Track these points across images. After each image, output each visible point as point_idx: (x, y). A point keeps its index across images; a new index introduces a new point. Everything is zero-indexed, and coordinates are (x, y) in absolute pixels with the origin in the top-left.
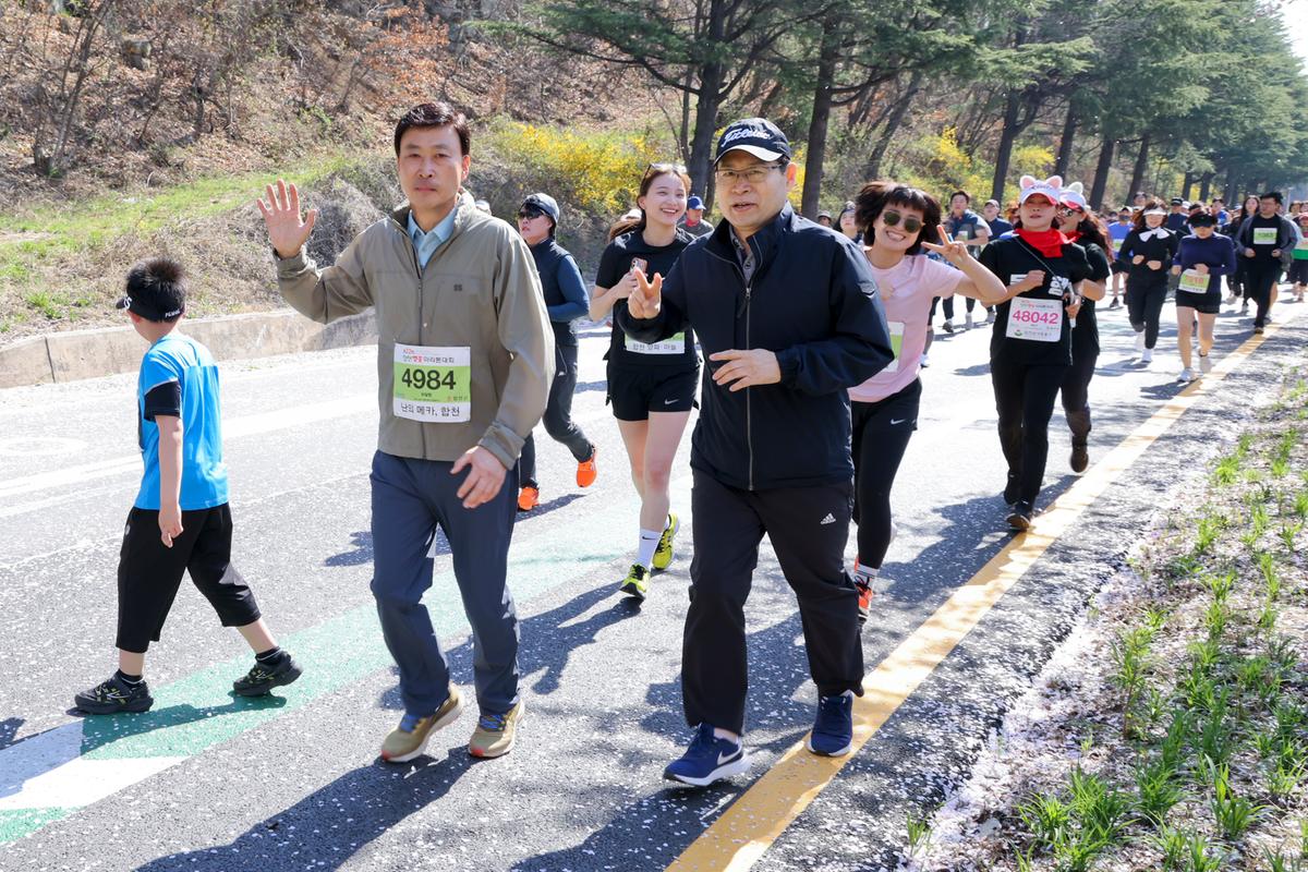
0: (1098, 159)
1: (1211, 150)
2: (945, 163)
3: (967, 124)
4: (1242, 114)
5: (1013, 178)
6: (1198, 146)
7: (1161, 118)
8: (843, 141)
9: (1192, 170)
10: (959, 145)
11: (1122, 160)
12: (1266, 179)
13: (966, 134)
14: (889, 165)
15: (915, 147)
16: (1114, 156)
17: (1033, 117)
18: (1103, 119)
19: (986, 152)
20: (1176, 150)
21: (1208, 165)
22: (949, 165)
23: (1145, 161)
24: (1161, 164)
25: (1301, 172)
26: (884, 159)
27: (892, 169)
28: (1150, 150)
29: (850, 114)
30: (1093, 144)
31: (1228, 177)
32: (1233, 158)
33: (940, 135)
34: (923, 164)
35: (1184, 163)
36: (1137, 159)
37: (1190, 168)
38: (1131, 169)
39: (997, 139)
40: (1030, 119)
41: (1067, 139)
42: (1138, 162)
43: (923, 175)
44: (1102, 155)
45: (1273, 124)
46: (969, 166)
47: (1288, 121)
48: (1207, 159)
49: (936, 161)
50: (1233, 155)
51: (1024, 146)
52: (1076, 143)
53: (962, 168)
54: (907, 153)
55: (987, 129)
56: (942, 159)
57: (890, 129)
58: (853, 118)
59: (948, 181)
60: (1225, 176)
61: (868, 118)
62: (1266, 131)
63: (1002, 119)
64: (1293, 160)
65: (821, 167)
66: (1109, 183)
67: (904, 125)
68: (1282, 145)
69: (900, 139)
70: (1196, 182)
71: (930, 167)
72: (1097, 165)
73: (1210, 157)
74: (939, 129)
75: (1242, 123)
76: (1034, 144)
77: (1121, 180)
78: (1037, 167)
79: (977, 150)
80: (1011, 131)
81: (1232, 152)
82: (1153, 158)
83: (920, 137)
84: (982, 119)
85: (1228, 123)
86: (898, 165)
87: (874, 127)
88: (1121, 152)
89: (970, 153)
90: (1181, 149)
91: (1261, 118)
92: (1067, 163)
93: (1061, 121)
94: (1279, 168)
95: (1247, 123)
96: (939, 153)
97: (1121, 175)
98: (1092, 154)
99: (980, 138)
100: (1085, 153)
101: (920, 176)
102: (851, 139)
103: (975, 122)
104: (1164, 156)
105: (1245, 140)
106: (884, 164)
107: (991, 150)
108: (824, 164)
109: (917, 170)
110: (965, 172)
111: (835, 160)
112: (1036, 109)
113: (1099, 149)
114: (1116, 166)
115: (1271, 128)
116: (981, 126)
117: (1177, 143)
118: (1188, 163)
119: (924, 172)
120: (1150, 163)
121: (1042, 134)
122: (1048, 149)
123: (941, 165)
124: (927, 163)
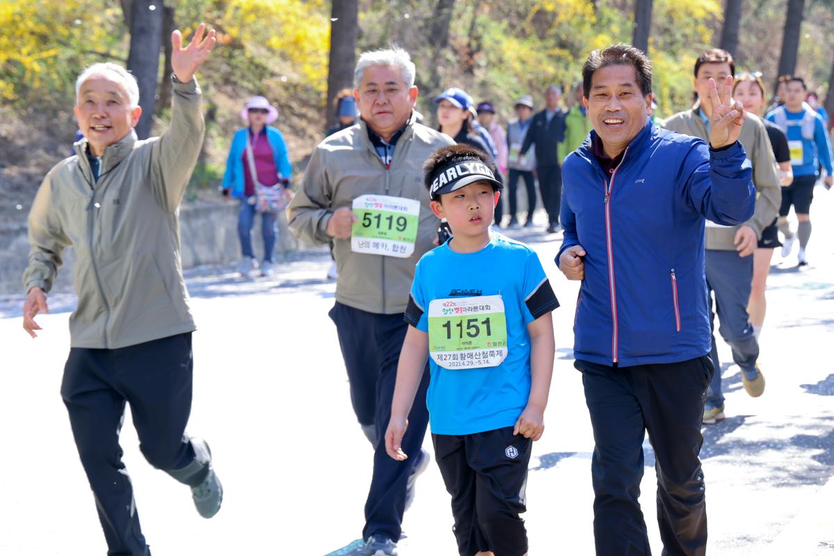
2: (555, 14)
5: (660, 40)
34: (521, 16)
49: (541, 13)
53: (582, 23)
59: (562, 45)
65: (354, 21)
66: (803, 48)
77: (821, 41)
78: (696, 22)
97: (821, 35)
101: (517, 37)
106: (459, 16)
108: (362, 16)
110: (587, 29)
111: (379, 9)
123: (549, 18)
124: (526, 15)
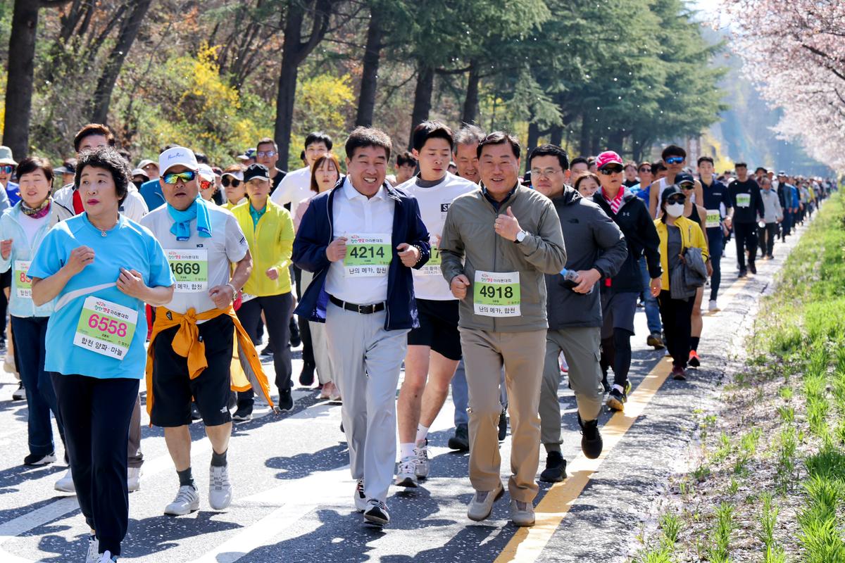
0: (413, 96)
1: (562, 87)
3: (231, 39)
4: (594, 35)
6: (543, 81)
7: (496, 37)
8: (56, 62)
10: (221, 72)
11: (443, 98)
13: (230, 53)
14: (125, 100)
15: (159, 73)
16: (433, 94)
17: (324, 31)
18: (416, 38)
19: (259, 83)
20: (513, 85)
22: (210, 103)
23: (476, 101)
25: (675, 120)
26: (116, 92)
27: (129, 108)
28: (479, 85)
29: (63, 20)
30: (403, 74)
31: (584, 127)
32: (588, 99)
33: (194, 55)
36: (463, 98)
39: (276, 64)
40: (318, 35)
41: (371, 64)
42: (466, 104)
43: (174, 119)
44: (419, 92)
45: (636, 51)
46: (238, 104)
47: (655, 47)
48: (554, 102)
50: (587, 95)
51: (313, 75)
52: (381, 72)
54: (149, 82)
55: (260, 47)
56: (198, 94)
57: (123, 44)
58: (68, 25)
61: (90, 27)
62: (627, 59)
63: (282, 34)
64: (664, 103)
67: (142, 38)
69: (138, 62)
70: (544, 133)
71: (183, 105)
72: (412, 106)
73: (559, 99)
74: (192, 46)
75: (597, 47)
76: (325, 72)
79: (247, 80)
80: (294, 52)
81: (585, 90)
82: (485, 96)
83: (164, 57)
84: (252, 31)
85: (578, 48)
86: (137, 103)
87: (100, 40)
88: (442, 88)
89: (236, 84)
90: (520, 86)
91: (620, 41)
92: (372, 104)
93: (360, 38)
94: (647, 115)
95: (602, 46)
96: (195, 83)
98: (403, 90)
99: (250, 61)
100: (395, 88)
102: (67, 58)
103: (241, 36)
105: (602, 71)
107: (267, 80)
109: (165, 110)
112: (327, 20)
113: (414, 82)
114: (436, 110)
115: (631, 56)
116: (250, 43)
117: (513, 74)
119: (174, 114)
120: (481, 104)
121: (335, 57)
122: (344, 80)
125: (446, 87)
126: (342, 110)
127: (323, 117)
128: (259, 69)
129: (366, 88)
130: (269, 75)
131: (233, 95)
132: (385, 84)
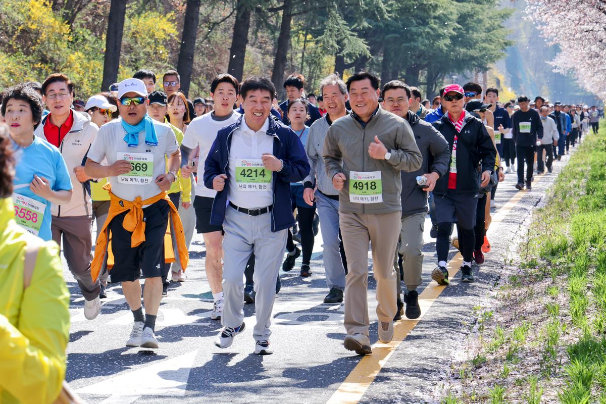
0: (231, 31)
1: (366, 24)
2: (38, 33)
6: (350, 19)
9: (345, 52)
10: (54, 8)
11: (259, 34)
12: (426, 66)
16: (250, 30)
19: (90, 19)
20: (322, 22)
21: (361, 46)
22: (43, 36)
23: (289, 37)
24: (306, 41)
25: (465, 55)
28: (292, 22)
30: (224, 12)
31: (384, 61)
32: (389, 36)
35: (332, 42)
36: (277, 34)
37: (341, 50)
38: (270, 48)
39: (105, 1)
42: (280, 39)
43: (10, 51)
44: (237, 27)
46: (71, 39)
48: (360, 36)
49: (26, 31)
50: (388, 32)
51: (140, 12)
53: (60, 37)
56: (34, 27)
59: (44, 60)
60: (381, 59)
64: (457, 40)
68: (442, 20)
70: (349, 66)
71: (19, 38)
72: (231, 41)
73: (363, 34)
76: (151, 9)
77: (259, 62)
78: (156, 41)
79: (79, 16)
81: (387, 28)
82: (297, 32)
88: (259, 24)
89: (69, 19)
90: (330, 23)
92: (195, 39)
94: (441, 50)
96: (29, 18)
97: (260, 56)
98: (223, 26)
100: (216, 24)
104: (307, 30)
107: (97, 16)
110: (63, 46)
113: (233, 20)
114: (252, 45)
117: (322, 12)
118: (338, 43)
120: (294, 40)
122: (169, 15)
123: (33, 36)
124: (13, 33)
125: (262, 23)
126: (167, 44)
127: (148, 49)
128: (90, 6)
129: (189, 24)
130: (100, 11)
131: (66, 28)
132: (206, 20)
